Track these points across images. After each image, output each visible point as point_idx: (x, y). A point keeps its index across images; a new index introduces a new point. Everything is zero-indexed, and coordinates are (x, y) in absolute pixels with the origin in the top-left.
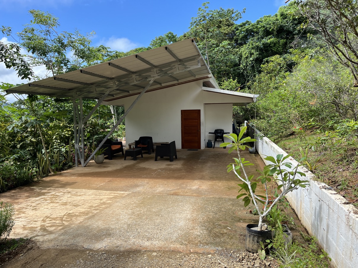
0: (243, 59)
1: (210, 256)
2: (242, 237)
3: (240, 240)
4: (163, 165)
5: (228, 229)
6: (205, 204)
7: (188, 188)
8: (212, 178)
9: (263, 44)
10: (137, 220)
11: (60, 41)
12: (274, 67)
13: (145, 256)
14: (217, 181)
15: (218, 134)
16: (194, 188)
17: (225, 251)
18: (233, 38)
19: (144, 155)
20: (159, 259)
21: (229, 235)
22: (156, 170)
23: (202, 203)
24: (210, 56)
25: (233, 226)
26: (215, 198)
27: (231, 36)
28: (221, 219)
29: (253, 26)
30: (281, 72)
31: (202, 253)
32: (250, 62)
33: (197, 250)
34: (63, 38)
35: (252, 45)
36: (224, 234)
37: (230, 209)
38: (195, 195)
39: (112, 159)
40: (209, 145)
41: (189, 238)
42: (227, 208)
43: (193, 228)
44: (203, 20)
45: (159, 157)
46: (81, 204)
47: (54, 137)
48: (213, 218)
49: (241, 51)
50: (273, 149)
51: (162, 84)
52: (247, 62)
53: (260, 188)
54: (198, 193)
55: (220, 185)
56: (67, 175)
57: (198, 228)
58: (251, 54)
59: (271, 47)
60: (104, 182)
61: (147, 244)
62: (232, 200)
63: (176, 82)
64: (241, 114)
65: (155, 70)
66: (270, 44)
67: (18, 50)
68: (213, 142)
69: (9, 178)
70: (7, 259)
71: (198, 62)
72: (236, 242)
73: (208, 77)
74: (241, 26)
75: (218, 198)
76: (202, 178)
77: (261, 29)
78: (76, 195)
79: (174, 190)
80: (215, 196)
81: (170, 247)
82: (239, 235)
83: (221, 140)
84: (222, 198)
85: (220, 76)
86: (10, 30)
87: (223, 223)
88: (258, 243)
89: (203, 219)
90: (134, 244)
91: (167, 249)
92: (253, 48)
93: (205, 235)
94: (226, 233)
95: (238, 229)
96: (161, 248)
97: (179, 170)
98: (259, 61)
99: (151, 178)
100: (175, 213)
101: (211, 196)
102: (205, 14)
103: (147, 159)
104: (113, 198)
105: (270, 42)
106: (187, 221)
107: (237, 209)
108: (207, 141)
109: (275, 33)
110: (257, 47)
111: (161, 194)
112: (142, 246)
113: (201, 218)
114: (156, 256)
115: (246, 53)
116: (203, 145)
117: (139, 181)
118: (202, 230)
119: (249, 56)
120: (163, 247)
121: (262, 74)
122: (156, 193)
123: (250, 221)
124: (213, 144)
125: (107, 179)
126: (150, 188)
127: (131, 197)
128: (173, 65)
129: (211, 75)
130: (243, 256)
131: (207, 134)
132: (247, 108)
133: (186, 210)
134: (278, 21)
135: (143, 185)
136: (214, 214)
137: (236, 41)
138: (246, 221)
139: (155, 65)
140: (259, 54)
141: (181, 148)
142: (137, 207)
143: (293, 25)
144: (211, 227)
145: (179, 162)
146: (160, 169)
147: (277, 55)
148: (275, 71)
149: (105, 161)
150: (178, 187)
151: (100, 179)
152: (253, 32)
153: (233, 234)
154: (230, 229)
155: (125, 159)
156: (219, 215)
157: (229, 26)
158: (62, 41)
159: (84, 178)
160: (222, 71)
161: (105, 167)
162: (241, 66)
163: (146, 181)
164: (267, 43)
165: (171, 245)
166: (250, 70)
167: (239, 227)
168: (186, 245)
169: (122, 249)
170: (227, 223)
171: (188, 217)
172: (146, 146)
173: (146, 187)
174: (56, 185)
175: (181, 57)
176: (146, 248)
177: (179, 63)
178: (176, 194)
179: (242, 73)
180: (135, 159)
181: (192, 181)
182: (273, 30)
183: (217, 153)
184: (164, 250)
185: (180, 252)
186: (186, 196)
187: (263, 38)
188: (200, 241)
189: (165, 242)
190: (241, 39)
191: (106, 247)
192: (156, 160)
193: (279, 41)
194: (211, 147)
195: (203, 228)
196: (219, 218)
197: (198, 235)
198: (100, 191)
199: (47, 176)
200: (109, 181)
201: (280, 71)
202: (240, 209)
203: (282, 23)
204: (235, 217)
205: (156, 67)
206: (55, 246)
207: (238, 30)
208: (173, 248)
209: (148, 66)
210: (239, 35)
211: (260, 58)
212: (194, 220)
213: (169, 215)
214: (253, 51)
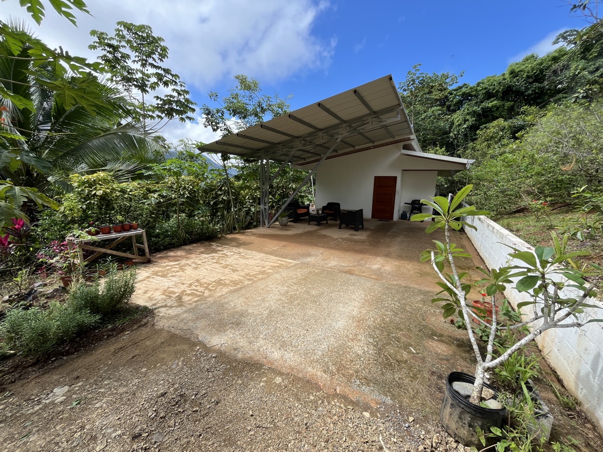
0: (454, 126)
1: (367, 414)
2: (435, 377)
3: (429, 386)
4: (346, 234)
5: (410, 352)
6: (383, 294)
7: (368, 266)
8: (400, 257)
9: (482, 108)
10: (286, 305)
11: (260, 105)
12: (494, 133)
13: (263, 380)
14: (406, 262)
15: (416, 206)
16: (375, 267)
17: (398, 411)
18: (445, 104)
19: (329, 222)
20: (280, 395)
21: (410, 368)
22: (337, 239)
23: (379, 292)
24: (416, 123)
25: (420, 346)
26: (400, 286)
27: (443, 102)
28: (402, 327)
29: (471, 88)
30: (503, 139)
31: (355, 400)
32: (463, 130)
33: (347, 391)
34: (263, 102)
35: (468, 110)
36: (402, 361)
37: (420, 309)
38: (374, 277)
39: (296, 223)
40: (404, 216)
41: (342, 360)
42: (415, 306)
43: (355, 338)
44: (412, 84)
45: (343, 226)
46: (240, 270)
47: (247, 197)
48: (391, 322)
49: (453, 118)
50: (491, 229)
51: (356, 147)
52: (459, 129)
53: (467, 280)
54: (379, 275)
55: (410, 267)
56: (249, 234)
57: (363, 338)
58: (466, 121)
59: (493, 111)
60: (278, 246)
61: (276, 355)
62: (423, 293)
63: (371, 145)
64: (446, 186)
65: (345, 125)
66: (492, 108)
67: (222, 115)
68: (408, 214)
69: (192, 232)
70: (105, 337)
71: (398, 114)
72: (423, 390)
73: (409, 139)
74: (457, 90)
75: (404, 287)
76: (388, 255)
77: (481, 92)
78: (244, 257)
79: (350, 266)
80: (400, 282)
81: (307, 372)
82: (428, 372)
83: (419, 212)
84: (410, 288)
85: (425, 144)
86: (217, 95)
87: (404, 335)
88: (471, 429)
89: (374, 322)
90: (259, 350)
91: (300, 375)
92: (468, 114)
93: (369, 357)
94: (406, 362)
95: (428, 355)
96: (292, 369)
97: (362, 242)
98: (474, 128)
99: (327, 248)
100: (339, 303)
101: (395, 283)
102: (415, 77)
103: (331, 226)
104: (277, 266)
105: (492, 106)
106: (350, 321)
107: (430, 311)
108: (401, 212)
109: (500, 95)
110: (474, 112)
111: (332, 270)
112: (268, 358)
113: (372, 319)
114: (279, 385)
115: (460, 119)
116: (396, 216)
117: (314, 250)
118: (369, 344)
119: (463, 122)
120: (297, 369)
121: (478, 142)
122: (327, 268)
123: (450, 341)
124: (408, 216)
125: (283, 243)
126: (322, 260)
127: (297, 269)
128: (365, 118)
129: (413, 136)
130: (434, 445)
131: (402, 204)
132: (453, 180)
133: (354, 300)
134: (506, 81)
135: (316, 256)
136: (393, 315)
137: (449, 107)
138: (443, 339)
139: (345, 120)
140: (476, 120)
141: (371, 217)
142: (296, 284)
143: (526, 84)
144: (382, 341)
145: (365, 233)
146: (341, 238)
147: (501, 119)
148: (495, 138)
149: (289, 223)
150: (355, 264)
151: (276, 242)
152: (471, 96)
153: (419, 366)
154: (414, 352)
155: (309, 224)
156: (400, 318)
157: (442, 91)
158: (262, 105)
159: (262, 239)
160: (428, 140)
161: (286, 230)
162: (451, 134)
163: (321, 250)
164: (488, 107)
165: (310, 369)
166: (462, 139)
167: (431, 352)
168: (332, 374)
169: (240, 356)
170: (410, 337)
171: (353, 313)
172: (332, 212)
173: (318, 258)
174: (234, 244)
175: (375, 109)
176: (272, 364)
177: (373, 116)
178: (350, 272)
179: (452, 142)
180: (319, 224)
181: (375, 257)
182: (498, 91)
183: (411, 226)
184: (296, 374)
185: (319, 389)
186: (362, 277)
187: (482, 102)
188: (357, 372)
189: (303, 359)
190: (455, 105)
191: (223, 345)
192: (340, 228)
193: (504, 104)
194: (406, 219)
195: (370, 340)
196: (399, 324)
197: (358, 355)
198: (268, 256)
199: (231, 233)
200: (283, 246)
201: (502, 137)
202: (434, 311)
203: (510, 82)
204: (425, 327)
205: (345, 122)
206: (170, 327)
207: (452, 94)
208: (310, 375)
209: (336, 121)
210: (453, 100)
211: (476, 124)
212: (360, 321)
213: (329, 304)
214: (468, 117)
